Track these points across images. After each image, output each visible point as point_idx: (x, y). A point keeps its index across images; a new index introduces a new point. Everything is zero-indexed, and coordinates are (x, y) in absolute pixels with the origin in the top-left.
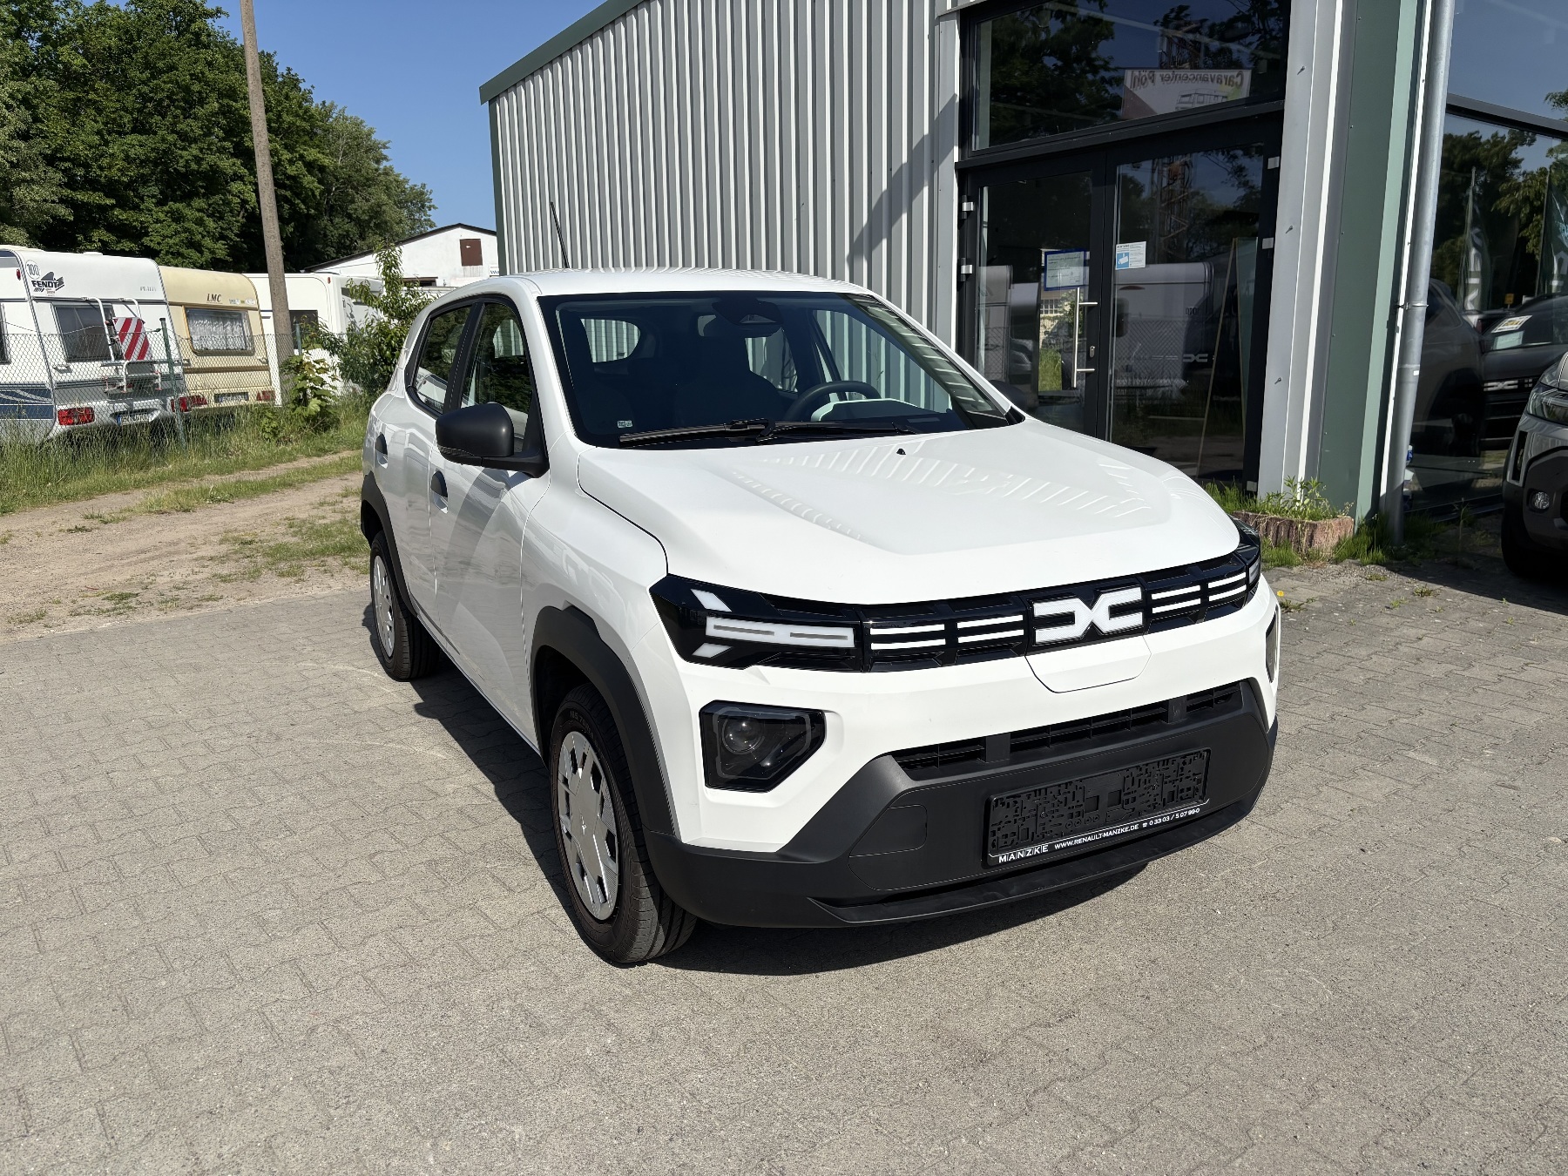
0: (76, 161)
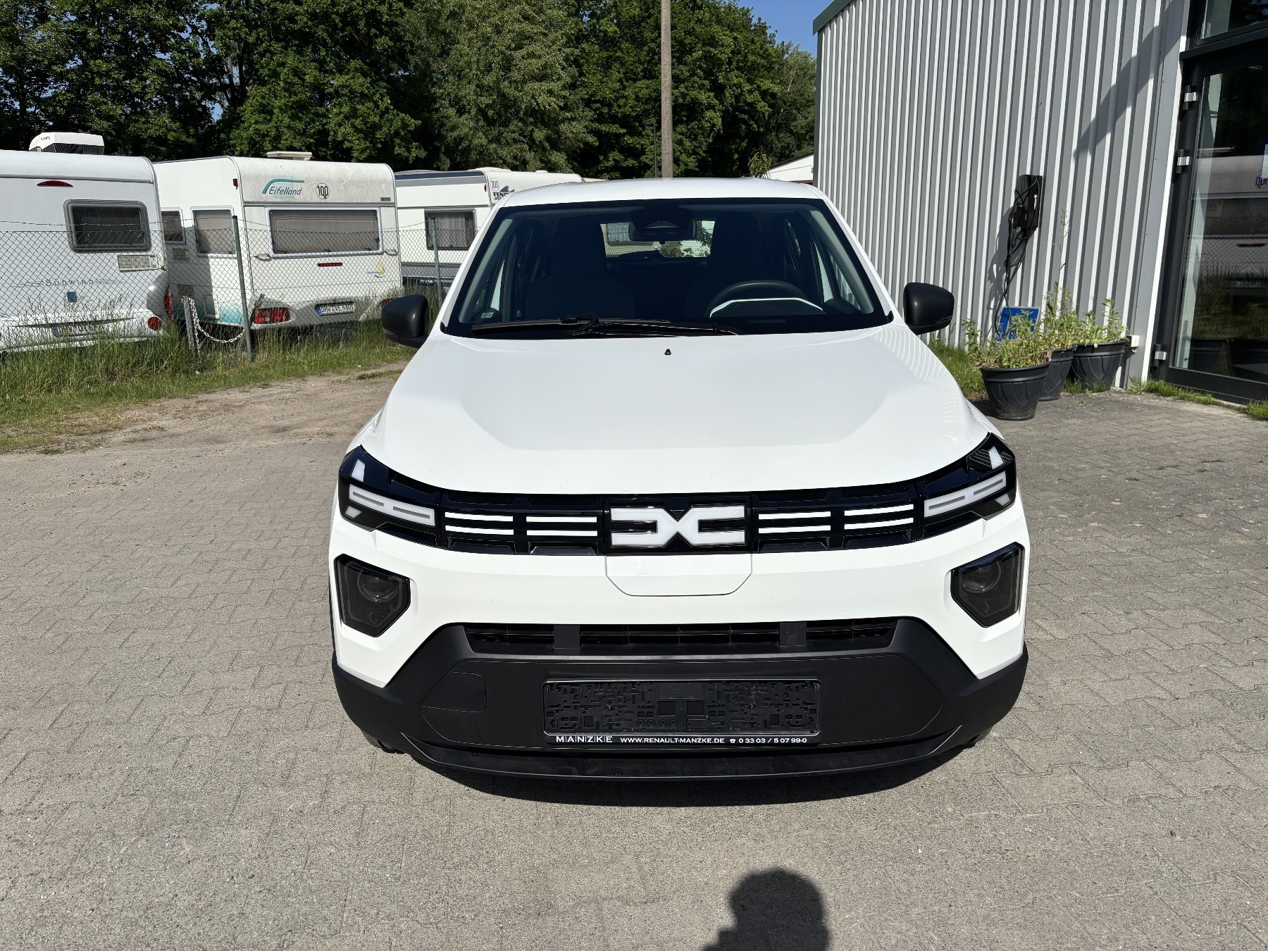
0: (603, 102)
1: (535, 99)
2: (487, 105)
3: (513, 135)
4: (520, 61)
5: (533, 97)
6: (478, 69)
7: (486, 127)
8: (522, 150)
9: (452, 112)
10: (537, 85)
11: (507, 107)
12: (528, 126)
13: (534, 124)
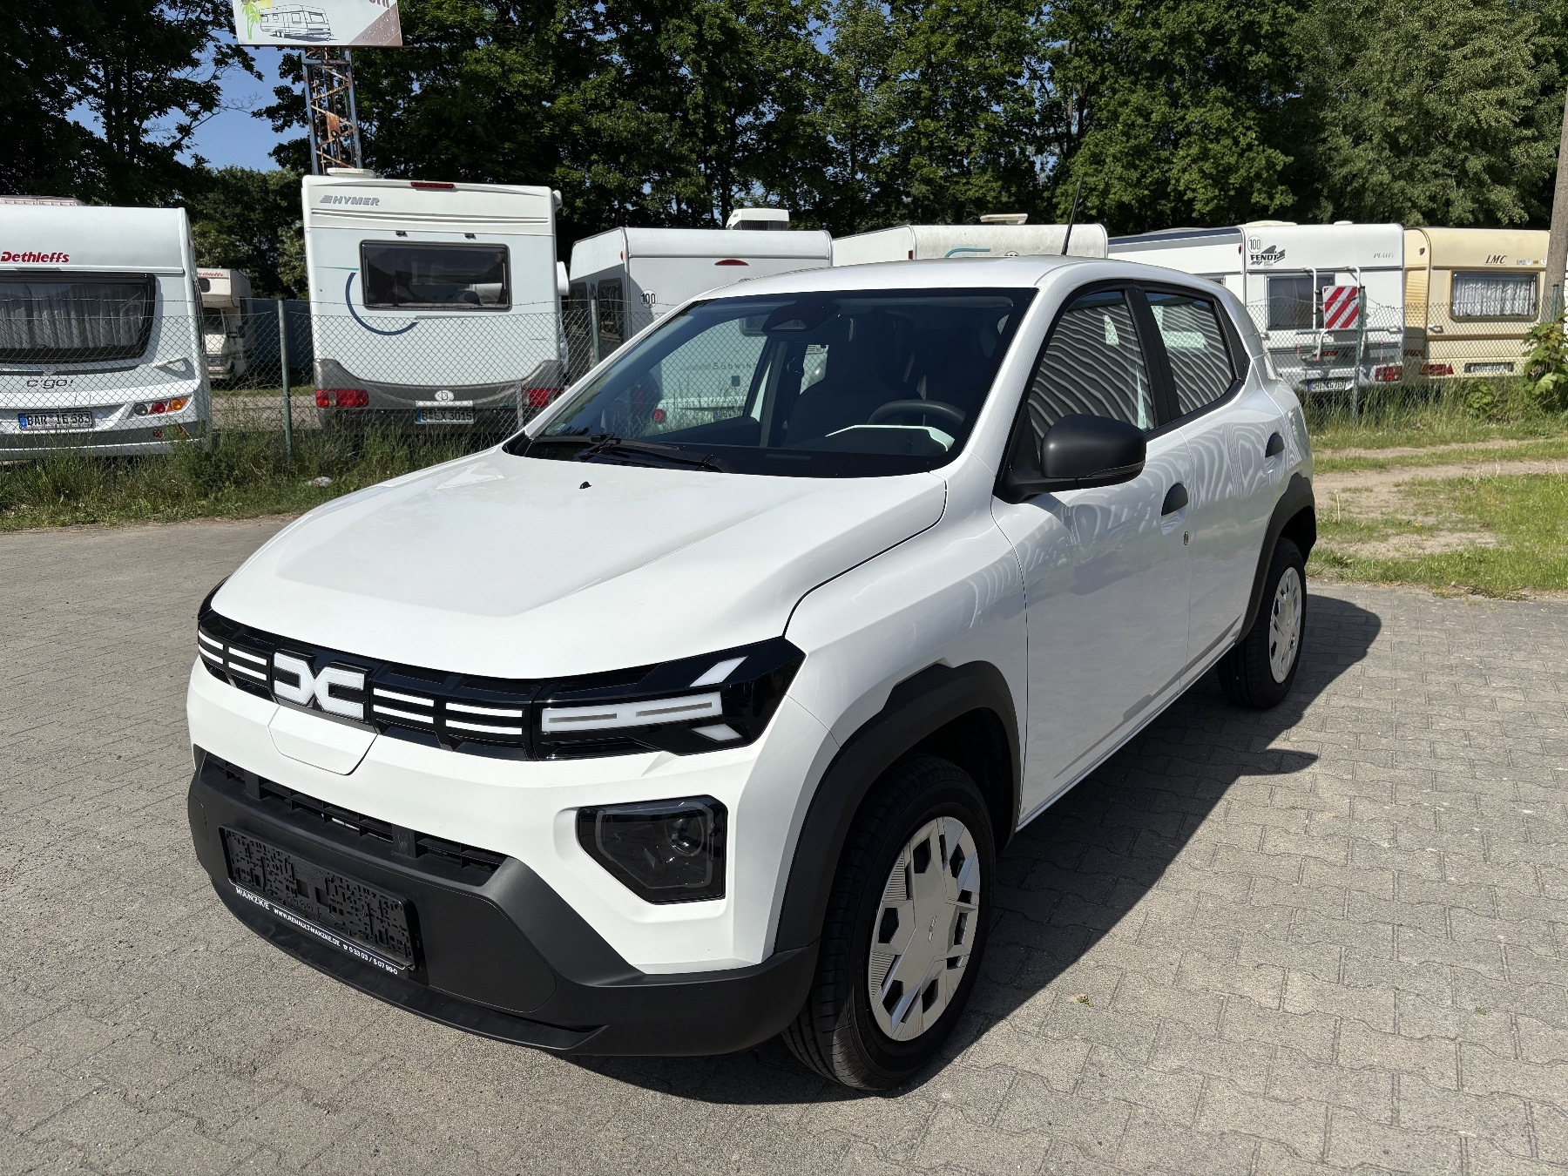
1: (1476, 115)
2: (1398, 129)
3: (1434, 167)
4: (1459, 62)
5: (1473, 112)
6: (1392, 80)
7: (1393, 160)
8: (1444, 187)
9: (1345, 141)
10: (1480, 94)
11: (1429, 130)
12: (1459, 153)
13: (1471, 150)
